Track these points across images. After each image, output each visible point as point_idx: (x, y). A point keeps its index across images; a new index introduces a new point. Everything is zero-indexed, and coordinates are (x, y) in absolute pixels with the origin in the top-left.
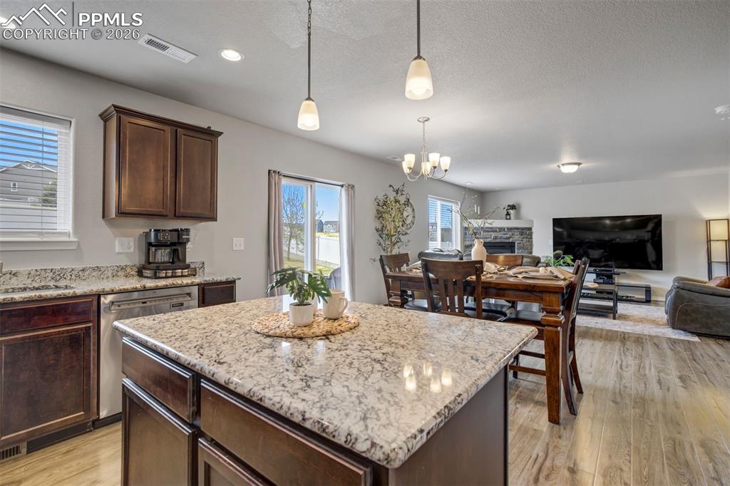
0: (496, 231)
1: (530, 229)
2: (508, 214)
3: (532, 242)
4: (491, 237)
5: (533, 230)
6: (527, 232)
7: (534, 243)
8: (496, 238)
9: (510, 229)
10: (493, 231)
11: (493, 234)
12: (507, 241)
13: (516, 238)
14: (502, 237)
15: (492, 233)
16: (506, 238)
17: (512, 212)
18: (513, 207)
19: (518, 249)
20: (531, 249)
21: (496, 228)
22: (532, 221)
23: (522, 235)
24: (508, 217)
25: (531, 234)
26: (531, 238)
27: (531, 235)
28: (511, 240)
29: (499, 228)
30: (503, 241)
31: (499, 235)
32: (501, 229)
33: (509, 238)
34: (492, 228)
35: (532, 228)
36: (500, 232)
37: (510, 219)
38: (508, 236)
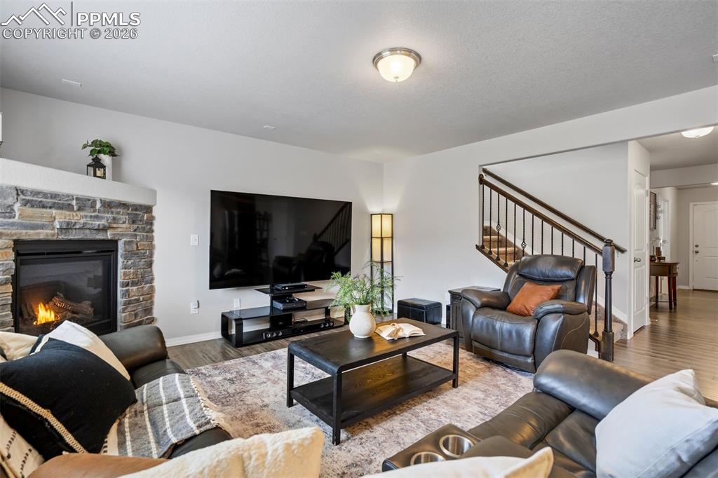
0: (69, 207)
1: (148, 209)
2: (97, 164)
3: (152, 239)
4: (51, 224)
5: (154, 213)
6: (141, 215)
7: (156, 242)
8: (68, 227)
9: (108, 205)
10: (61, 207)
11: (60, 217)
12: (100, 236)
13: (122, 231)
14: (85, 226)
15: (54, 211)
16: (98, 230)
17: (106, 159)
18: (106, 148)
19: (126, 258)
20: (151, 255)
21: (70, 197)
22: (154, 192)
23: (134, 222)
24: (99, 173)
25: (150, 222)
26: (152, 231)
27: (152, 224)
28: (109, 235)
29: (77, 199)
30: (89, 235)
31: (79, 218)
32: (85, 204)
33: (105, 229)
34: (54, 196)
35: (154, 208)
36: (79, 209)
37: (104, 177)
38: (103, 222)
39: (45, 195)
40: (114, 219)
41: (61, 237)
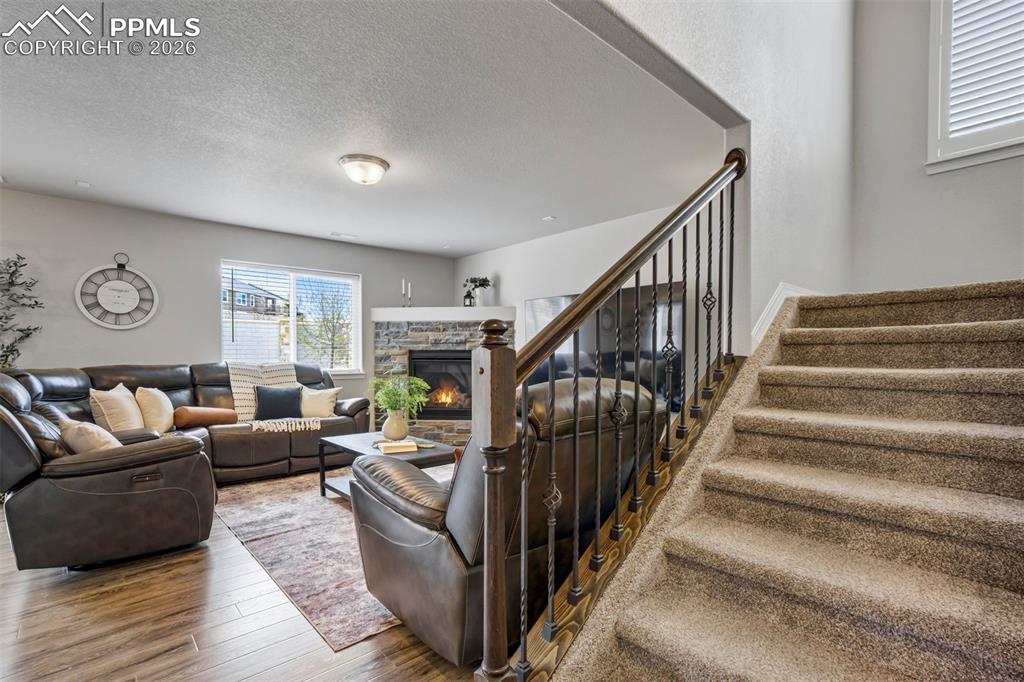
0: (438, 330)
1: (510, 324)
2: (469, 295)
4: (424, 343)
8: (436, 342)
10: (432, 330)
11: (432, 336)
12: (459, 348)
14: (448, 341)
15: (429, 333)
16: (458, 343)
17: (479, 291)
18: (484, 283)
22: (513, 309)
24: (469, 302)
25: (512, 335)
29: (443, 324)
30: (451, 347)
31: (443, 337)
32: (445, 327)
33: (464, 342)
34: (428, 323)
35: (516, 323)
36: (444, 330)
37: (470, 305)
38: (463, 338)
39: (422, 324)
40: (471, 335)
41: (432, 349)
